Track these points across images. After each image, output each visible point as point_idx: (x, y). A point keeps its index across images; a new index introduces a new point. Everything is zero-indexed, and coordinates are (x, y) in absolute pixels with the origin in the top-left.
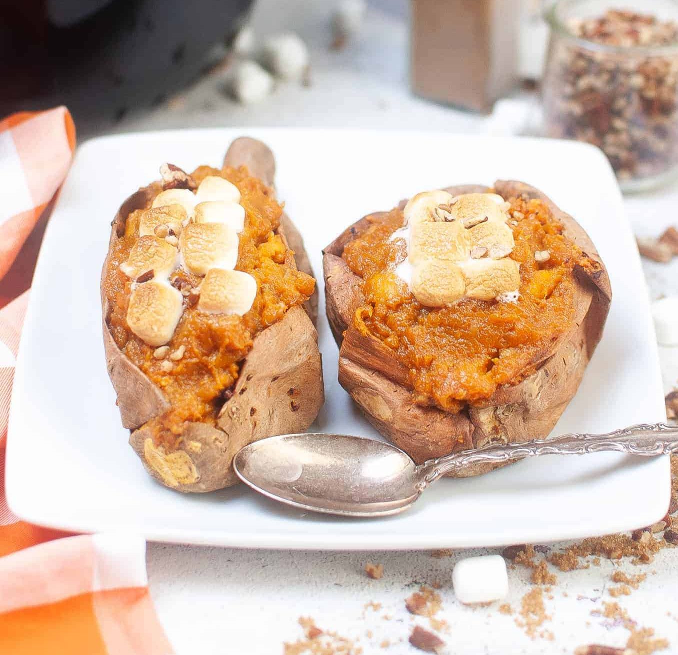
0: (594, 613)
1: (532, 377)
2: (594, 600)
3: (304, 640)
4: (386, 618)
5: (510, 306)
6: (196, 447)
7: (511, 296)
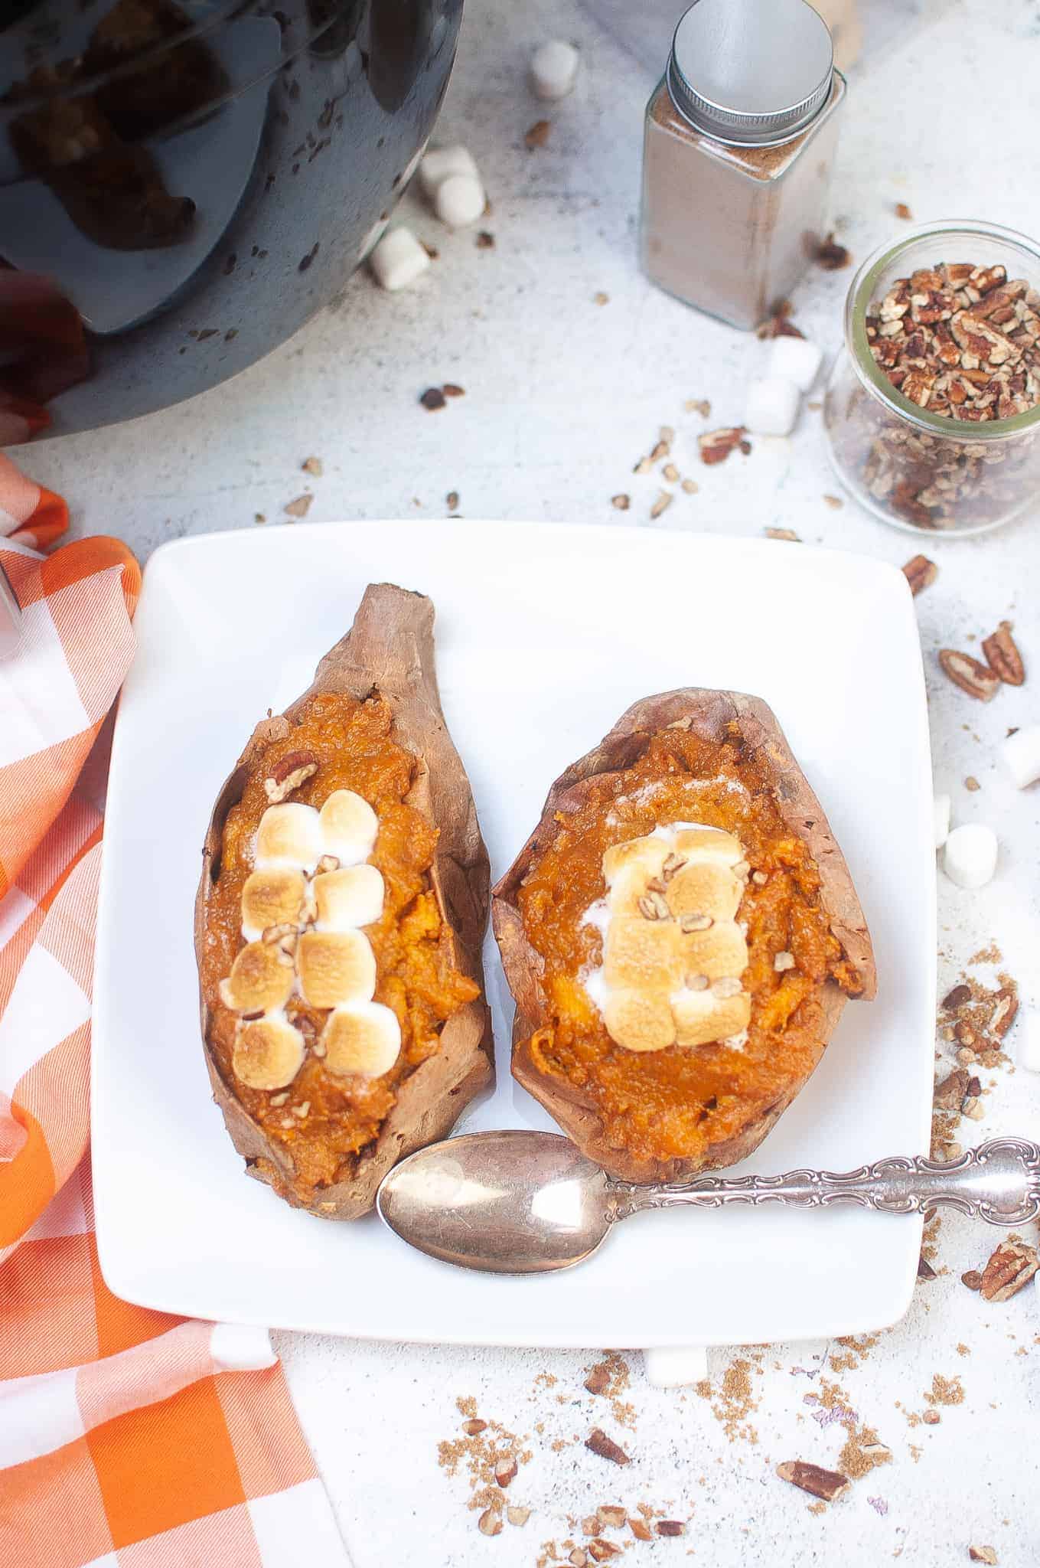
0: (811, 1397)
1: (757, 1126)
2: (811, 1375)
3: (462, 1435)
4: (561, 1400)
5: (736, 1056)
6: (330, 1207)
7: (737, 1042)
